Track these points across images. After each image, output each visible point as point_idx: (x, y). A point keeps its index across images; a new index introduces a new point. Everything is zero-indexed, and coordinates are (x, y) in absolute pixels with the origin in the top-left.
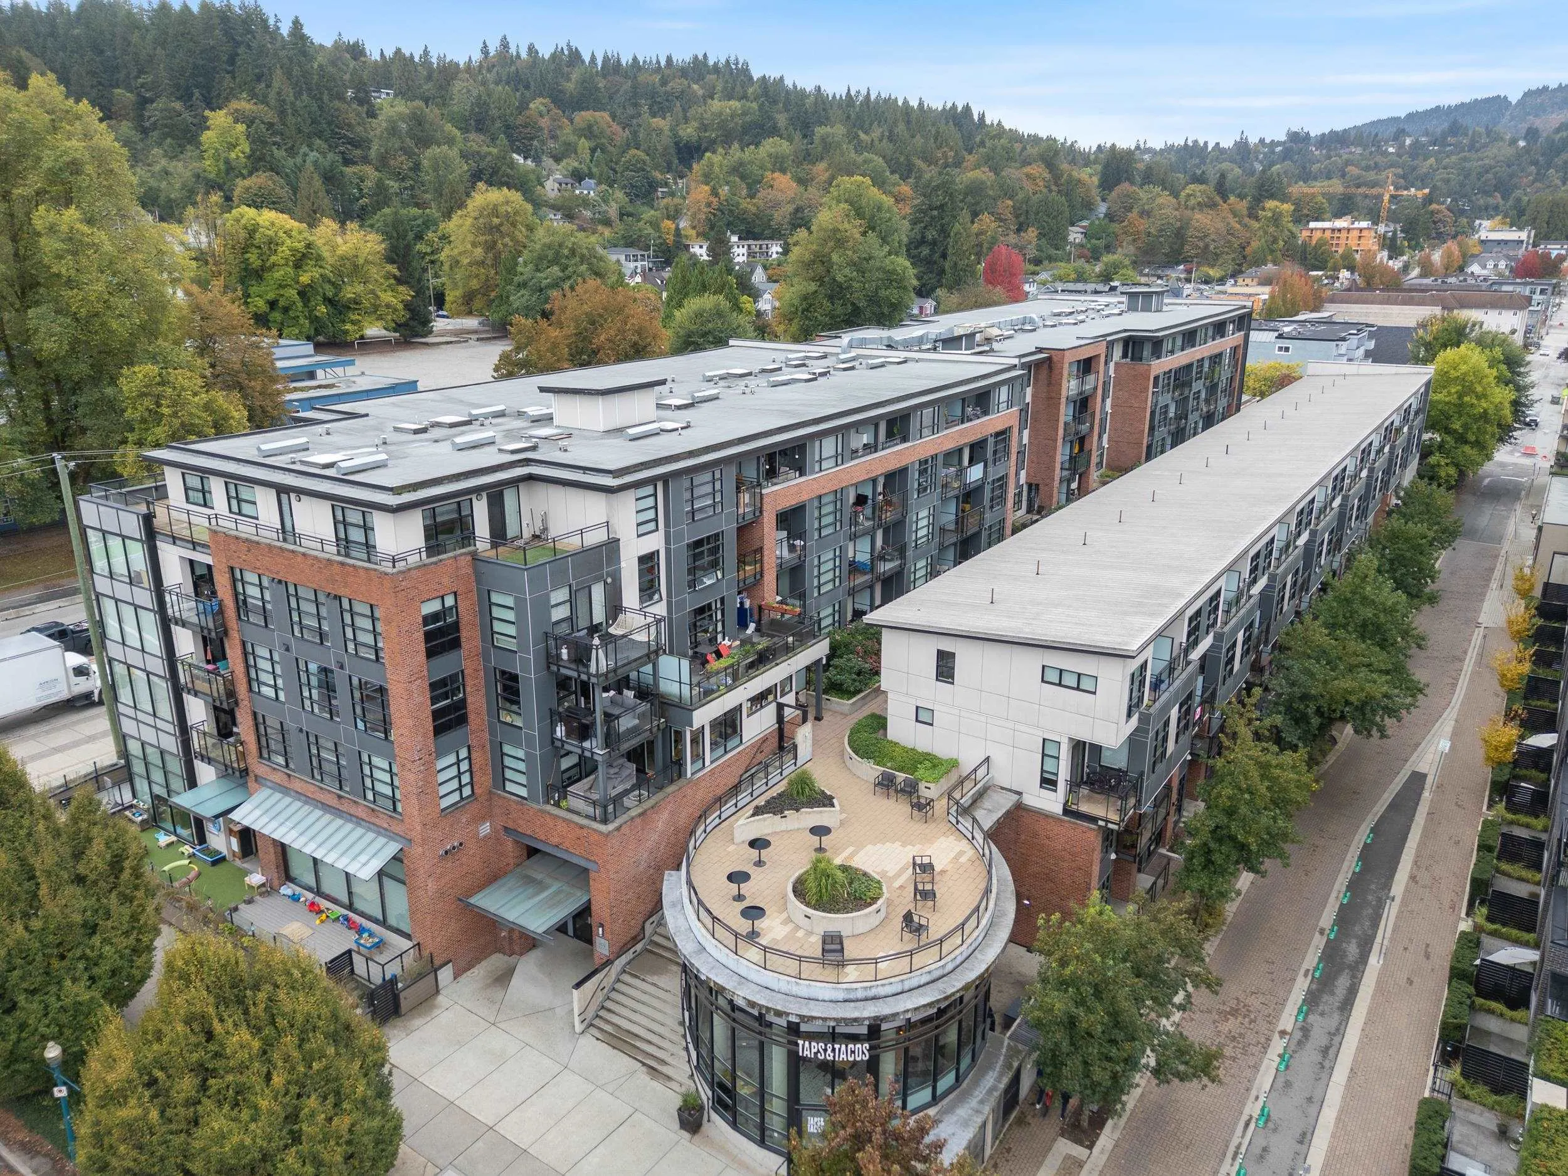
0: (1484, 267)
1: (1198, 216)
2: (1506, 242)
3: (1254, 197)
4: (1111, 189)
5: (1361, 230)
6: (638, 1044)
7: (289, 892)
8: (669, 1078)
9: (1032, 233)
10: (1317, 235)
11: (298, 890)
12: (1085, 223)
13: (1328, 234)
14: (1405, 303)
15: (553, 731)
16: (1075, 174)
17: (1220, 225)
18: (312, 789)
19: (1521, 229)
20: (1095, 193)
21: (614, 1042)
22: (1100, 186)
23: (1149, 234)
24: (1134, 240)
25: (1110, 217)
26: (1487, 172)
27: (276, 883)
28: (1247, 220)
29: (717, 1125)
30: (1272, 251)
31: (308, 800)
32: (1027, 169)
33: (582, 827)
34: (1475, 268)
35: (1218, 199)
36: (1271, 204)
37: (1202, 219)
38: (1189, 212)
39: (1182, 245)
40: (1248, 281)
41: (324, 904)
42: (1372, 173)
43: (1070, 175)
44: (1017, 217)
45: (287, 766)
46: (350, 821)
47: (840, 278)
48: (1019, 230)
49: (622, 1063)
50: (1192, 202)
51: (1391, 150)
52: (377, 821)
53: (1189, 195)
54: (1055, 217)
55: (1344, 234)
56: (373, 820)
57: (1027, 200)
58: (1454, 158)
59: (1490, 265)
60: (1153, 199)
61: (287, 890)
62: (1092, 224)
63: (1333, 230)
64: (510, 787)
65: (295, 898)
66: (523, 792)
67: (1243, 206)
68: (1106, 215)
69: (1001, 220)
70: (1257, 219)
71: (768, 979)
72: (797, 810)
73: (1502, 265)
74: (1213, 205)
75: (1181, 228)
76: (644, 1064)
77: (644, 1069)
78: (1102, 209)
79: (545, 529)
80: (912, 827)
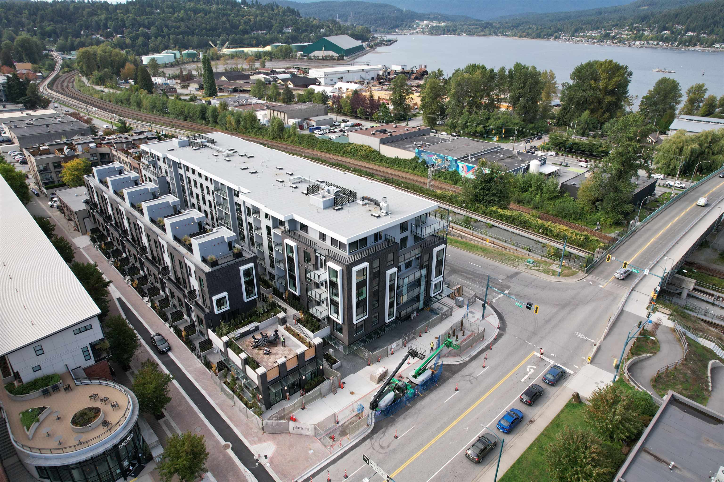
72: (40, 416)
80: (70, 395)
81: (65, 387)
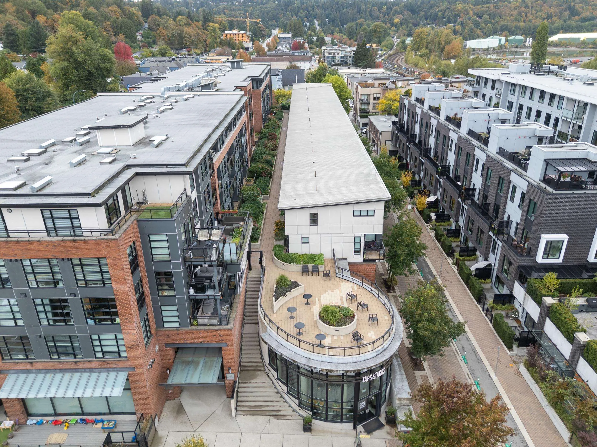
0: (283, 47)
1: (186, 29)
2: (285, 38)
3: (202, 21)
4: (148, 18)
5: (242, 34)
6: (264, 409)
7: (34, 422)
8: (285, 416)
9: (121, 36)
10: (229, 36)
11: (39, 418)
12: (141, 32)
13: (232, 36)
14: (277, 61)
15: (189, 292)
16: (131, 10)
17: (195, 33)
18: (52, 364)
19: (288, 33)
20: (141, 19)
21: (252, 413)
22: (142, 16)
23: (169, 36)
24: (163, 39)
25: (150, 29)
26: (269, 12)
27: (22, 421)
28: (203, 30)
29: (317, 423)
30: (215, 42)
31: (47, 371)
32: (111, 8)
33: (216, 330)
34: (280, 47)
35: (191, 22)
36: (211, 24)
37: (187, 30)
38: (182, 27)
39: (183, 41)
40: (213, 54)
41: (61, 419)
42: (233, 12)
43: (129, 11)
44: (113, 29)
45: (27, 358)
46: (85, 372)
47: (80, 59)
48: (115, 35)
49: (261, 420)
50: (182, 23)
51: (237, 4)
52: (108, 366)
53: (180, 20)
54: (129, 29)
55: (237, 36)
56: (104, 366)
57: (115, 22)
58: (258, 7)
59: (284, 46)
60: (167, 21)
61: (31, 421)
62: (144, 32)
63: (233, 34)
64: (166, 325)
65: (39, 423)
66: (177, 325)
67: (200, 24)
68: (149, 28)
69: (107, 31)
70: (206, 30)
71: (349, 359)
72: (290, 291)
73: (288, 46)
74: (189, 25)
75: (180, 34)
76: (270, 415)
77: (271, 417)
78: (146, 26)
79: (145, 199)
80: (327, 283)
81: (325, 272)
